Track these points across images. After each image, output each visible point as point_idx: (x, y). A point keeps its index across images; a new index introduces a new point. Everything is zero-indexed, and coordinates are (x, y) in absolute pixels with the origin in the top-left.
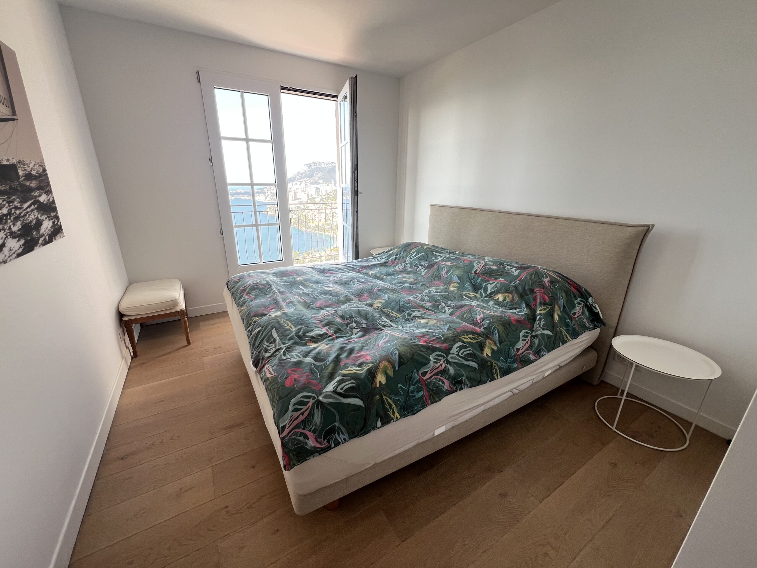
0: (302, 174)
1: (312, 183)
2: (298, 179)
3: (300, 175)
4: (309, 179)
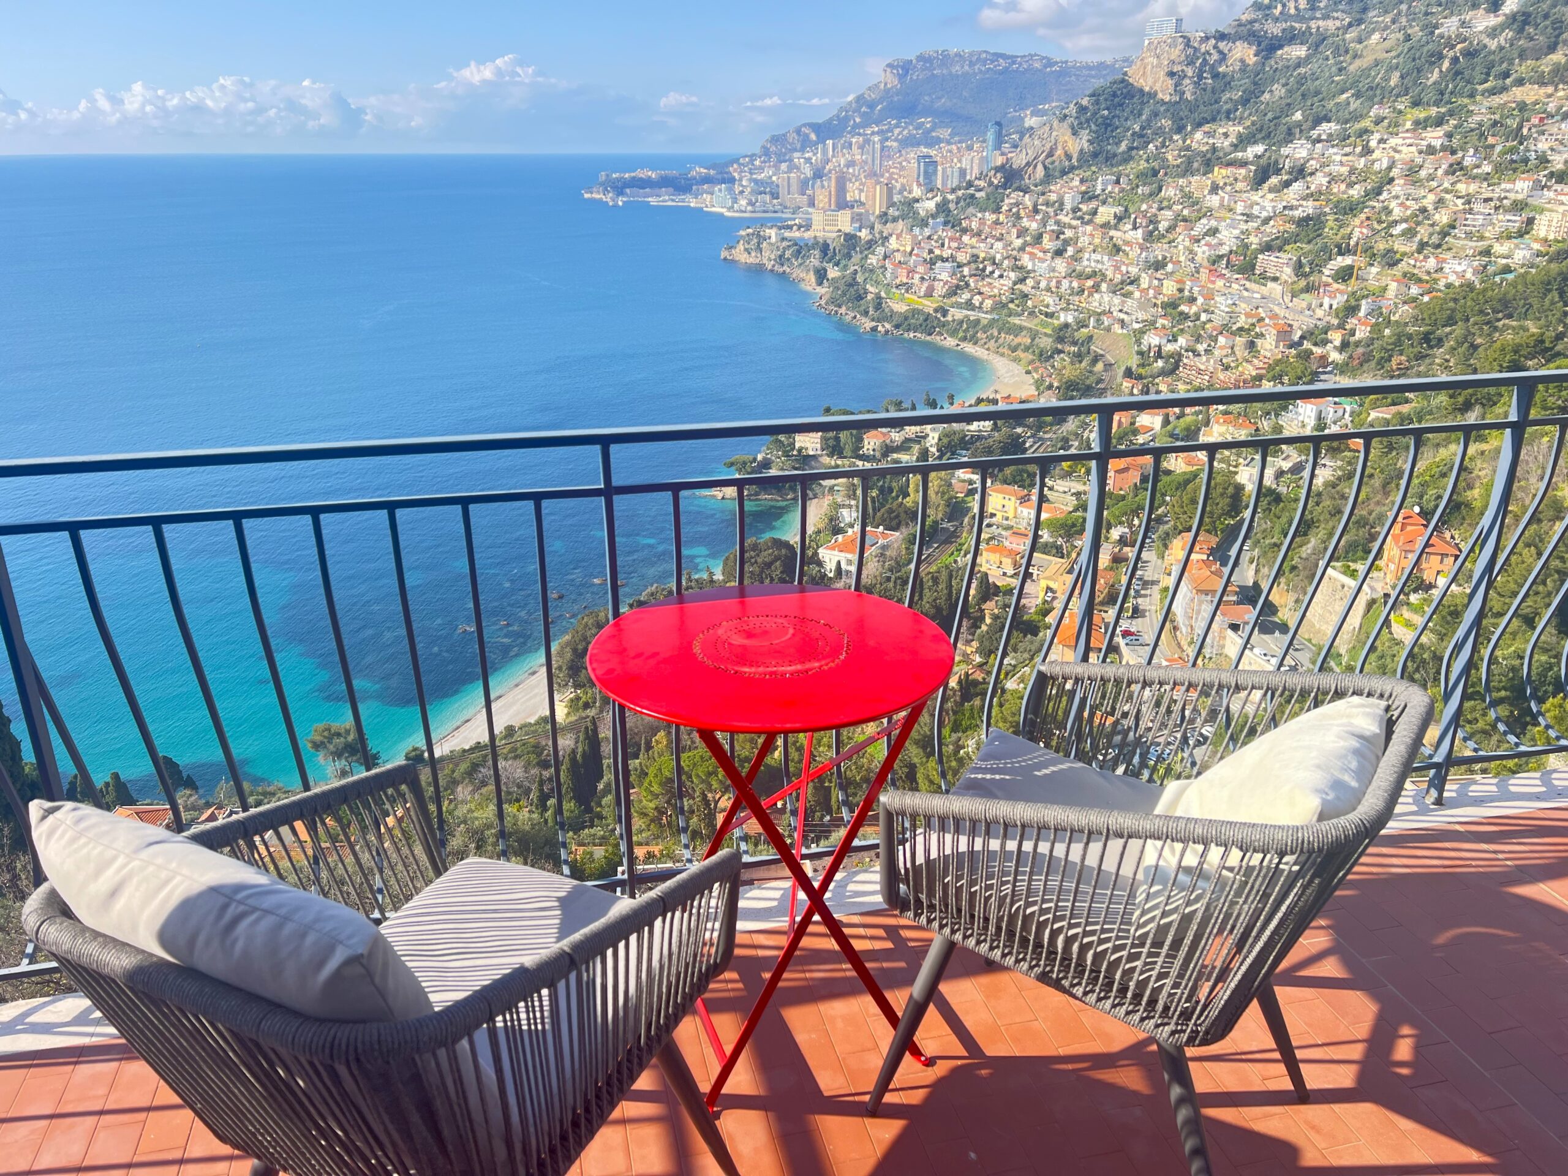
0: (872, 106)
1: (908, 142)
2: (856, 126)
3: (864, 109)
4: (897, 126)
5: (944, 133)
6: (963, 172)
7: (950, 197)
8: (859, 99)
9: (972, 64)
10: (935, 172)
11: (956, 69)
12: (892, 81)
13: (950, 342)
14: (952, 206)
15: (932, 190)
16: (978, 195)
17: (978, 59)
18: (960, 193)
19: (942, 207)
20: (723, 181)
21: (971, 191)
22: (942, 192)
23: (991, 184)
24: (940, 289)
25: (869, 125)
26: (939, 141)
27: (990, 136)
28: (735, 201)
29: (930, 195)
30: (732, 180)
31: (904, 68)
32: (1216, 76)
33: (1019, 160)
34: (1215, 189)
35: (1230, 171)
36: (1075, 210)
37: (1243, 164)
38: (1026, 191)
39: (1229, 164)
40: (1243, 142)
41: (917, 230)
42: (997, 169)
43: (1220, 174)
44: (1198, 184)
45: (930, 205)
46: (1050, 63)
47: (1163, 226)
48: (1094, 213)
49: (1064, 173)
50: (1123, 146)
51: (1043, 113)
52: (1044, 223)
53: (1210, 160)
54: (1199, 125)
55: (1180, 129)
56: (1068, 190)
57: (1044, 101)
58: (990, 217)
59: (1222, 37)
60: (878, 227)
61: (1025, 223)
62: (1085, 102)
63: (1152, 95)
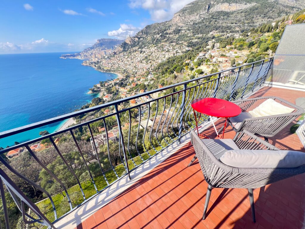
0: (97, 45)
1: (102, 49)
2: (95, 48)
4: (100, 47)
5: (106, 48)
6: (109, 53)
8: (95, 44)
9: (108, 40)
10: (106, 53)
11: (106, 41)
12: (99, 42)
13: (112, 72)
15: (106, 55)
19: (108, 57)
20: (79, 55)
21: (111, 55)
22: (108, 55)
23: (113, 54)
24: (110, 67)
25: (97, 47)
26: (106, 49)
27: (112, 48)
28: (82, 57)
30: (81, 55)
31: (100, 40)
32: (134, 42)
33: (116, 51)
34: (137, 54)
35: (138, 52)
36: (123, 57)
37: (139, 51)
38: (117, 55)
39: (138, 51)
40: (138, 49)
41: (106, 60)
42: (114, 52)
43: (137, 52)
44: (135, 53)
45: (106, 57)
46: (117, 40)
47: (132, 58)
48: (125, 57)
49: (121, 53)
50: (127, 49)
51: (117, 46)
52: (120, 58)
53: (136, 51)
54: (134, 47)
55: (132, 47)
56: (122, 54)
57: (117, 44)
58: (114, 58)
59: (134, 37)
60: (101, 60)
61: (118, 58)
62: (121, 44)
63: (128, 44)
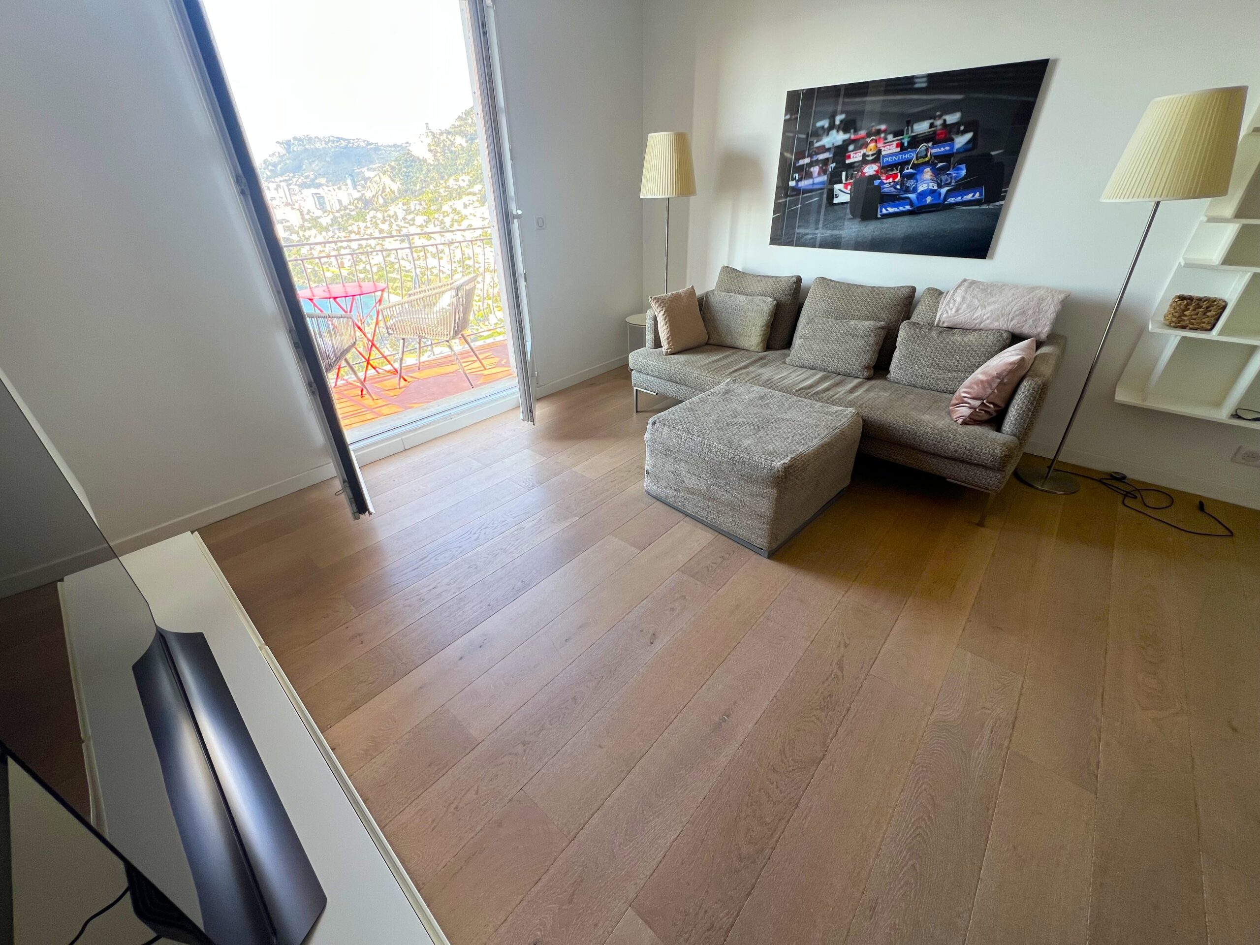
7: (337, 215)
9: (326, 143)
10: (324, 202)
11: (318, 145)
12: (282, 151)
14: (340, 220)
15: (326, 212)
16: (353, 213)
17: (329, 140)
18: (342, 213)
19: (335, 220)
21: (348, 211)
22: (332, 212)
23: (357, 207)
25: (277, 176)
26: (321, 185)
27: (349, 181)
29: (326, 214)
31: (288, 144)
32: (451, 152)
33: (368, 194)
34: (465, 206)
35: (470, 197)
36: (404, 219)
37: (474, 194)
38: (377, 210)
39: (469, 194)
40: (471, 184)
41: (324, 233)
42: (359, 199)
43: (466, 199)
44: (458, 204)
46: (369, 144)
47: (448, 224)
48: (413, 220)
49: (393, 200)
50: (418, 187)
51: (374, 170)
52: (390, 225)
53: (460, 193)
54: (450, 176)
55: (442, 178)
56: (397, 209)
57: (372, 162)
58: (362, 225)
59: (449, 133)
60: (301, 233)
61: (381, 226)
62: (393, 164)
63: (425, 161)
